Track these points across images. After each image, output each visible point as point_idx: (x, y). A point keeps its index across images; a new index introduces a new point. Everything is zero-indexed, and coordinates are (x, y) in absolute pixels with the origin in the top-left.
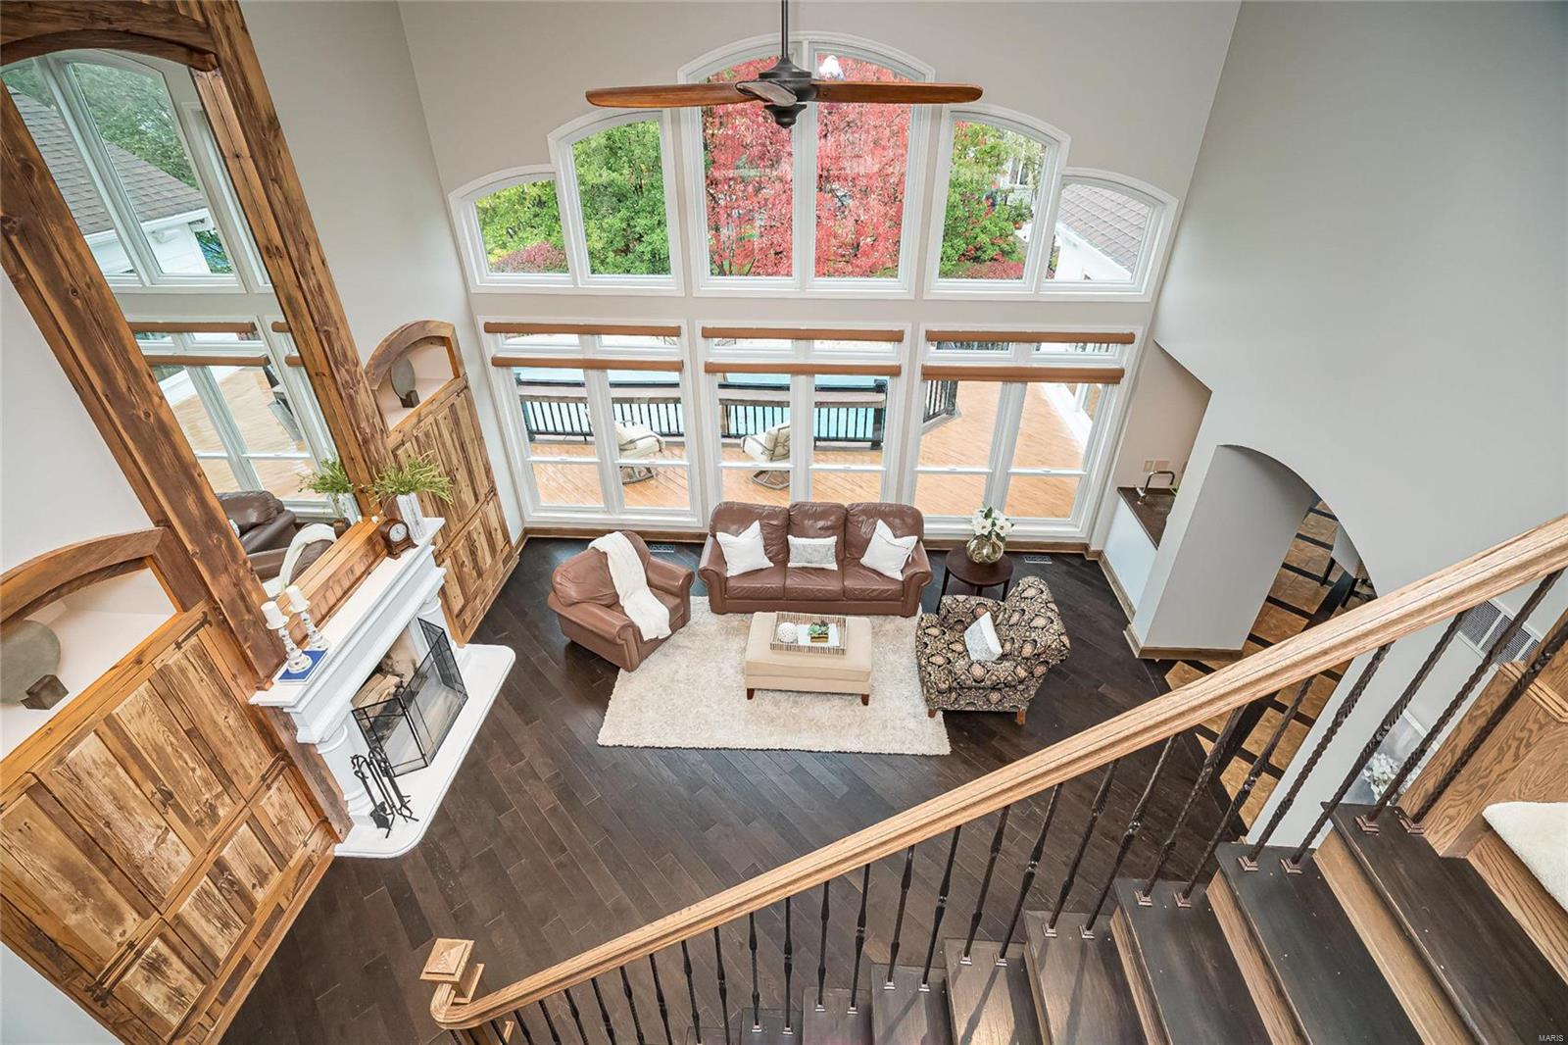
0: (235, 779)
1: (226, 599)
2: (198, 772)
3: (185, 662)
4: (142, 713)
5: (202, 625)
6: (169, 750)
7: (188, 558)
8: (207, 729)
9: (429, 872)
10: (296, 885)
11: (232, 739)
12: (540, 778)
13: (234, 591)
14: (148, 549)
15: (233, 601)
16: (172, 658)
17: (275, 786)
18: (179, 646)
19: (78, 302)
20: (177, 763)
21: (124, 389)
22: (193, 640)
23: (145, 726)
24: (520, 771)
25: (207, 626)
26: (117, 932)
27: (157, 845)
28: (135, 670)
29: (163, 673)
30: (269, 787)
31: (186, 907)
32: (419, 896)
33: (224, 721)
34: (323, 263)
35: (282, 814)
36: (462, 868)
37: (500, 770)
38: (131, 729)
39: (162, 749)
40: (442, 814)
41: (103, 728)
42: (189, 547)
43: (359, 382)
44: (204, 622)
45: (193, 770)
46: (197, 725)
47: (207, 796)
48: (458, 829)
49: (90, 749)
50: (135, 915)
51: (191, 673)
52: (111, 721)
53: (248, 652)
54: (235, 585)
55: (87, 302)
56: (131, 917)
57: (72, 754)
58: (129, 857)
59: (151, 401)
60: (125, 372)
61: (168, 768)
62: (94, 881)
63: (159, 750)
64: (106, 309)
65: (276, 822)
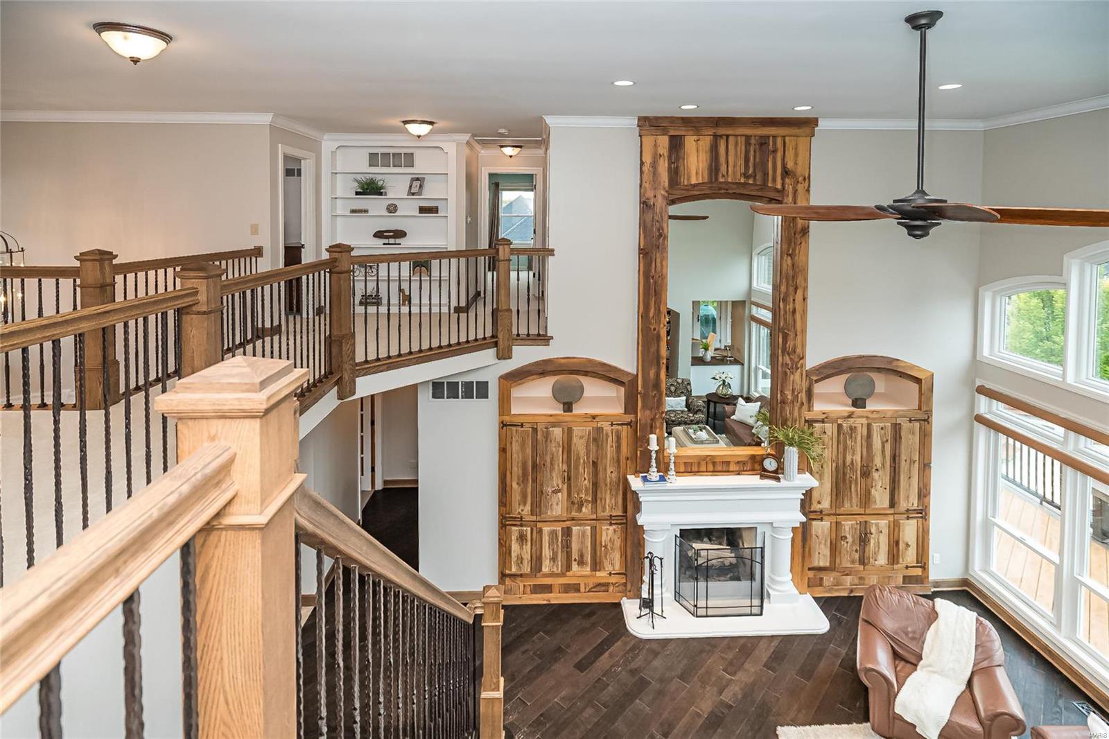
0: (598, 502)
1: (643, 422)
2: (586, 482)
3: (610, 434)
4: (581, 438)
5: (627, 424)
6: (582, 461)
7: (637, 393)
8: (600, 468)
9: (622, 653)
10: (594, 587)
11: (608, 484)
12: (721, 695)
13: (649, 421)
14: (625, 380)
15: (646, 425)
16: (606, 426)
17: (614, 527)
18: (612, 425)
19: (652, 281)
20: (581, 470)
21: (651, 315)
22: (620, 427)
23: (579, 445)
24: (720, 678)
25: (629, 427)
26: (522, 507)
27: (553, 492)
28: (590, 420)
29: (599, 430)
30: (611, 524)
31: (546, 529)
32: (606, 655)
33: (610, 473)
34: (804, 300)
35: (609, 544)
36: (631, 671)
37: (715, 663)
38: (575, 440)
39: (580, 459)
40: (665, 642)
41: (566, 430)
42: (640, 389)
43: (798, 369)
44: (629, 424)
45: (585, 479)
46: (599, 463)
47: (583, 496)
48: (659, 656)
49: (557, 432)
50: (530, 509)
51: (610, 439)
52: (570, 430)
53: (639, 452)
54: (651, 419)
55: (655, 283)
56: (528, 508)
57: (551, 429)
58: (542, 485)
59: (660, 325)
60: (655, 310)
61: (577, 468)
62: (527, 480)
63: (578, 458)
64: (661, 286)
65: (603, 544)
